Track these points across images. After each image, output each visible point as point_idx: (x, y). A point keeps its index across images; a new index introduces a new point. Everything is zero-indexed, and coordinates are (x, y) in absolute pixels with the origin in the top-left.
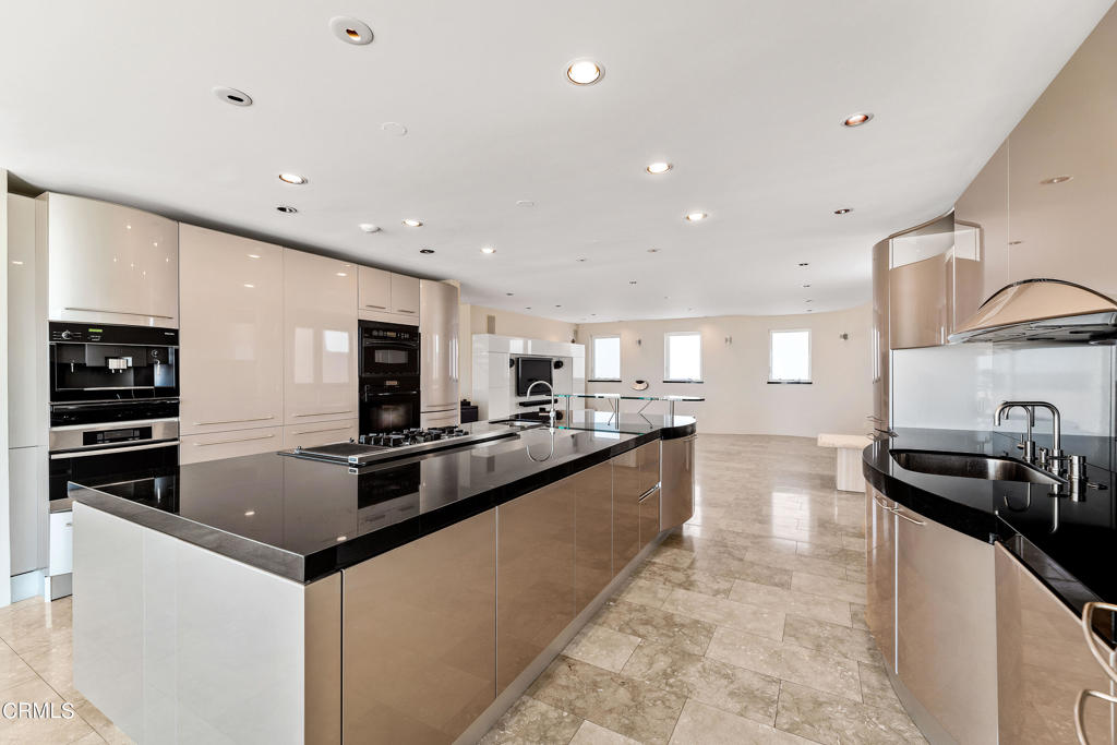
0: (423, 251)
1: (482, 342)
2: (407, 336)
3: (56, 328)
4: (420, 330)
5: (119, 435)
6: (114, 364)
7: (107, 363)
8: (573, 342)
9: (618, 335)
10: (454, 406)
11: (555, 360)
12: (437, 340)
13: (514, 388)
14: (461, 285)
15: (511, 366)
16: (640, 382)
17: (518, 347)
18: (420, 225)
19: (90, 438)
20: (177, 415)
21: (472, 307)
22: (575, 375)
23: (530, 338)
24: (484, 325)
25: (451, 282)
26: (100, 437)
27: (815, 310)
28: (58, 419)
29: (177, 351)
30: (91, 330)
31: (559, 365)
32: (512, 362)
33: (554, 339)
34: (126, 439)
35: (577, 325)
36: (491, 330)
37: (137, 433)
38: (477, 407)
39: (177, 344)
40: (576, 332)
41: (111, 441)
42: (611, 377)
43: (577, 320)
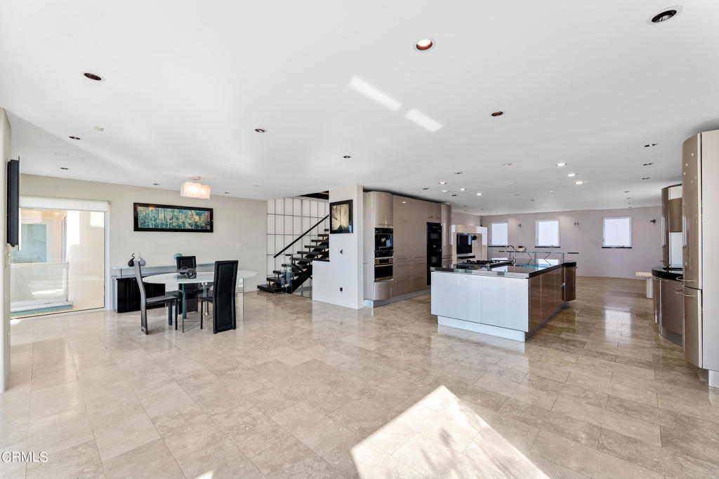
4: (441, 225)
8: (481, 226)
9: (507, 222)
11: (472, 235)
14: (450, 204)
16: (520, 247)
22: (483, 244)
27: (633, 207)
31: (474, 238)
33: (472, 224)
35: (482, 217)
40: (481, 220)
42: (502, 244)
43: (481, 214)
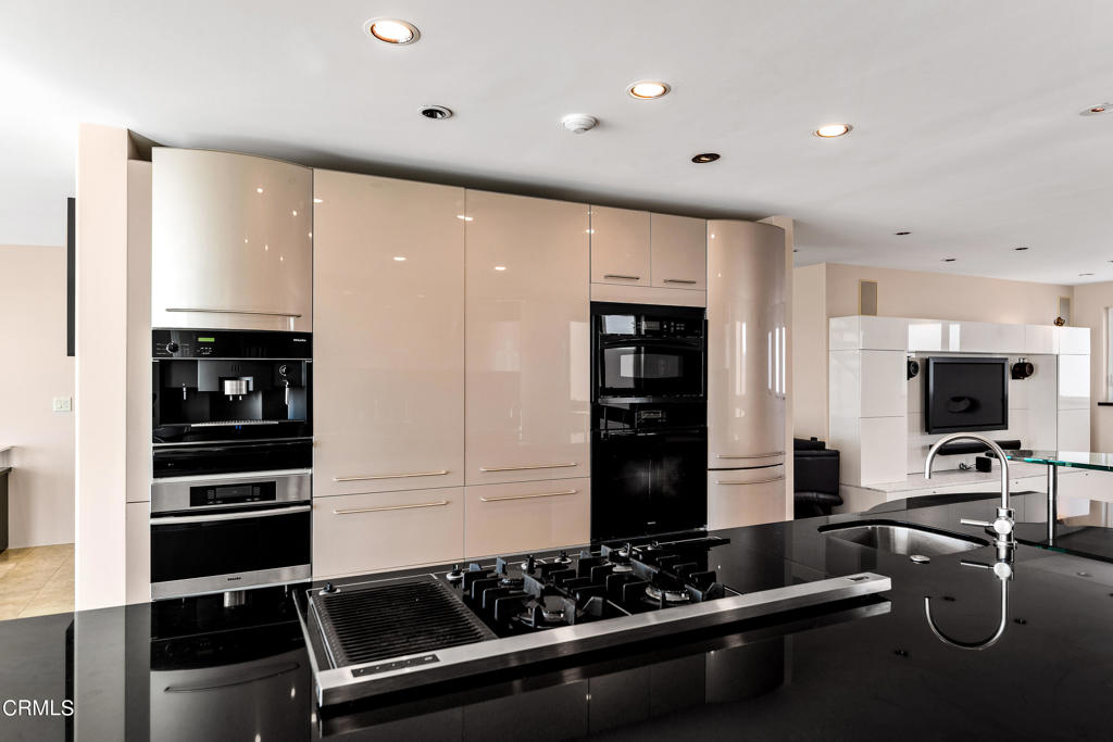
0: (697, 159)
1: (849, 332)
2: (681, 327)
3: (160, 336)
4: (709, 316)
5: (235, 492)
6: (230, 388)
7: (222, 387)
8: (1059, 322)
10: (778, 460)
11: (1013, 361)
12: (743, 331)
13: (917, 418)
14: (795, 223)
15: (910, 375)
17: (926, 338)
18: (666, 90)
19: (198, 495)
20: (309, 464)
21: (831, 268)
22: (1066, 392)
23: (955, 319)
24: (853, 298)
25: (774, 221)
26: (210, 494)
28: (162, 467)
29: (310, 366)
30: (201, 340)
31: (1023, 370)
32: (912, 370)
33: (1009, 319)
34: (242, 499)
35: (1070, 288)
36: (868, 306)
37: (257, 491)
38: (836, 454)
39: (310, 355)
40: (1066, 303)
41: (226, 501)
43: (1070, 276)
